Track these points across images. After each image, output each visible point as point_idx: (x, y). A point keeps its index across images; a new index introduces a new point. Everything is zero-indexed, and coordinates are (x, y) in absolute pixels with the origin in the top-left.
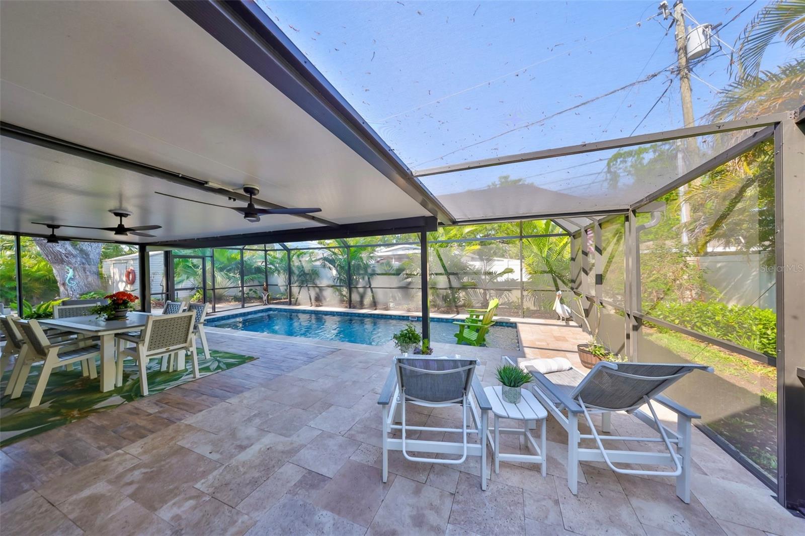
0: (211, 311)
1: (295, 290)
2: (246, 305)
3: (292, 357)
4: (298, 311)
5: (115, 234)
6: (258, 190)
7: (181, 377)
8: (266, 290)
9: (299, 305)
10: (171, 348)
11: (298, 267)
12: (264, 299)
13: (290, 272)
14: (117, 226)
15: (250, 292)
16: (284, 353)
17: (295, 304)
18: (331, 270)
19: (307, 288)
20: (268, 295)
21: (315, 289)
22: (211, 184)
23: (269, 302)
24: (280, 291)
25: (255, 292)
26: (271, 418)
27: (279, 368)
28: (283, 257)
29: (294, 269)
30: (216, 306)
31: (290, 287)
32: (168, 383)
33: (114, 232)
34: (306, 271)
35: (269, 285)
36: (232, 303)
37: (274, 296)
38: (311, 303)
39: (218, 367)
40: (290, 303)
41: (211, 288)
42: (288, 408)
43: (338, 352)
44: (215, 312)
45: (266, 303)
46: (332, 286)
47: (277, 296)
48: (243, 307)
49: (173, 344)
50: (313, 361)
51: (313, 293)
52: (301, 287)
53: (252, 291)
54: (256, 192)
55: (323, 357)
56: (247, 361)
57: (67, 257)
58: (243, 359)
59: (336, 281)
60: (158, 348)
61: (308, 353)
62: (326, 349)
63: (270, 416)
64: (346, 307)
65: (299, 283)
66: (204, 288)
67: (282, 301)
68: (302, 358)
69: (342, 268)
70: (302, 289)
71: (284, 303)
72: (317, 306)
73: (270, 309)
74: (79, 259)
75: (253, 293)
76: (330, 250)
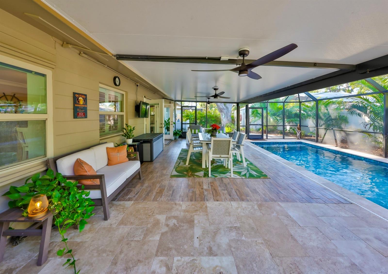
0: (266, 138)
1: (322, 132)
2: (286, 137)
3: (294, 188)
4: (323, 149)
5: (214, 98)
6: (248, 51)
7: (227, 173)
8: (300, 129)
9: (325, 143)
10: (222, 156)
11: (325, 114)
12: (298, 135)
13: (317, 117)
14: (214, 95)
15: (291, 130)
16: (290, 182)
17: (322, 142)
18: (360, 116)
19: (332, 131)
20: (301, 133)
21: (340, 133)
22: (223, 58)
23: (301, 137)
24: (310, 131)
25: (293, 130)
26: (243, 240)
27: (278, 193)
28: (313, 106)
29: (321, 115)
30: (268, 135)
31: (317, 129)
32: (220, 174)
33: (213, 97)
34: (333, 117)
35: (301, 126)
36: (279, 135)
37: (306, 133)
38: (337, 144)
39: (245, 175)
40: (317, 141)
41: (266, 125)
42: (260, 241)
43: (347, 206)
44: (267, 139)
45: (299, 138)
46: (363, 132)
47: (309, 134)
48: (284, 138)
49: (224, 154)
50: (312, 202)
51: (339, 136)
52: (326, 129)
53: (292, 129)
54: (247, 53)
55: (325, 203)
56: (262, 177)
57: (223, 110)
58: (261, 174)
59: (367, 127)
60: (217, 154)
61: (311, 191)
62: (332, 195)
63: (243, 238)
64: (381, 155)
65: (326, 126)
66: (262, 125)
67: (312, 138)
68: (302, 193)
69: (377, 114)
70: (328, 131)
71: (312, 140)
72: (342, 147)
73: (301, 143)
74: (226, 110)
75: (292, 130)
76: (361, 98)
